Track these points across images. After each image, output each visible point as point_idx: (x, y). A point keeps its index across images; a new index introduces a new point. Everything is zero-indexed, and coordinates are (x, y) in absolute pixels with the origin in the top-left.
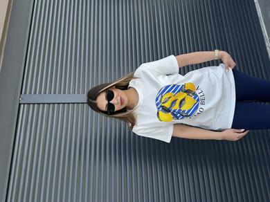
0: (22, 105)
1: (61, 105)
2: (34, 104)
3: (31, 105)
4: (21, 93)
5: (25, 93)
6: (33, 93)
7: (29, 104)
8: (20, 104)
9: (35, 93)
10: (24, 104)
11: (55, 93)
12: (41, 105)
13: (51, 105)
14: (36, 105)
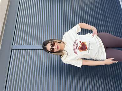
0: (13, 50)
1: (31, 50)
3: (17, 50)
5: (14, 45)
8: (12, 50)
9: (19, 45)
10: (14, 49)
11: (28, 45)
12: (22, 50)
13: (26, 50)
14: (19, 50)
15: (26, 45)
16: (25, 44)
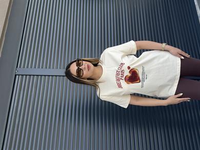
0: (17, 76)
1: (47, 77)
2: (26, 75)
3: (24, 76)
4: (17, 67)
5: (20, 67)
6: (26, 67)
7: (23, 75)
8: (16, 75)
9: (28, 67)
10: (19, 75)
11: (42, 68)
12: (32, 76)
13: (40, 77)
14: (28, 76)
15: (39, 68)
16: (37, 67)
